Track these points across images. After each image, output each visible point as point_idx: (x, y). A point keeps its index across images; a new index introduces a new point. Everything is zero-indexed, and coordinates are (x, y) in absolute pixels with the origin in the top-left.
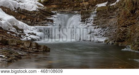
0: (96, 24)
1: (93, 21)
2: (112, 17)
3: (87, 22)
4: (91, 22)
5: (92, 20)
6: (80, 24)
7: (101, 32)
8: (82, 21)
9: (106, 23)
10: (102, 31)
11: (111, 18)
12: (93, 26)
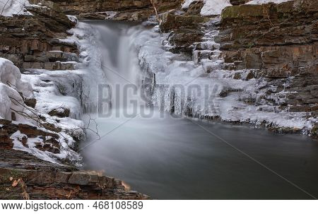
0: (237, 64)
1: (218, 51)
2: (293, 41)
3: (201, 56)
4: (212, 54)
5: (214, 48)
6: (172, 60)
7: (270, 92)
8: (174, 51)
9: (279, 62)
10: (273, 88)
11: (290, 44)
12: (226, 68)
